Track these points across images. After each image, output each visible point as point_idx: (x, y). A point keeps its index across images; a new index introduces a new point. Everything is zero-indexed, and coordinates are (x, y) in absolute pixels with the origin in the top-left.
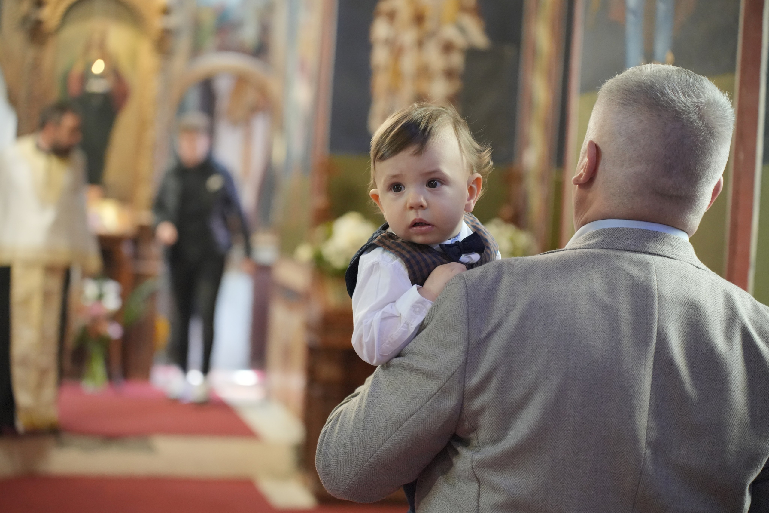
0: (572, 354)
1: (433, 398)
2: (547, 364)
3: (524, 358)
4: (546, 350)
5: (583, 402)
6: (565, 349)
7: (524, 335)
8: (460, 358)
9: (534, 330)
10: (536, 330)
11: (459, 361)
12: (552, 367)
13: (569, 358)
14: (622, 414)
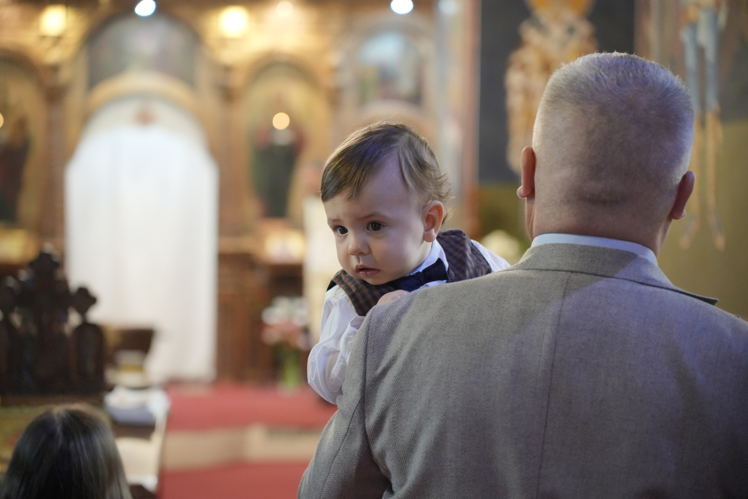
0: (453, 391)
1: (345, 439)
2: (429, 403)
3: (411, 396)
4: (429, 388)
5: (464, 445)
6: (446, 387)
7: (412, 371)
8: (357, 397)
9: (420, 366)
10: (422, 366)
11: (356, 400)
12: (433, 406)
13: (449, 397)
14: (507, 460)
